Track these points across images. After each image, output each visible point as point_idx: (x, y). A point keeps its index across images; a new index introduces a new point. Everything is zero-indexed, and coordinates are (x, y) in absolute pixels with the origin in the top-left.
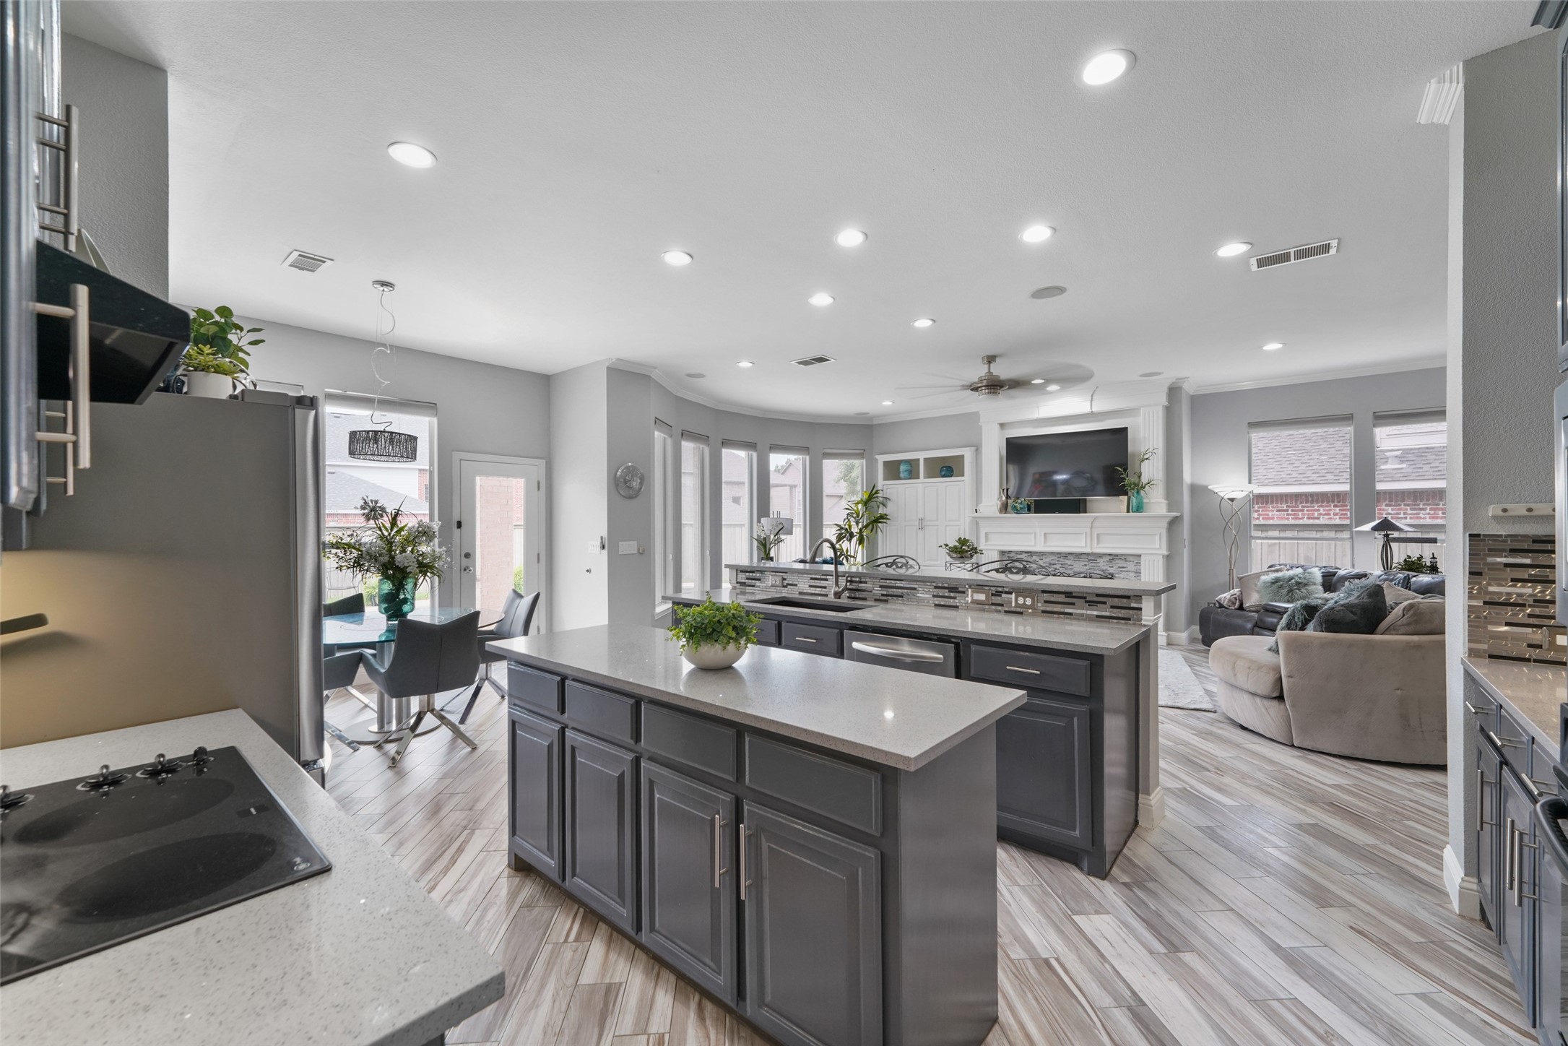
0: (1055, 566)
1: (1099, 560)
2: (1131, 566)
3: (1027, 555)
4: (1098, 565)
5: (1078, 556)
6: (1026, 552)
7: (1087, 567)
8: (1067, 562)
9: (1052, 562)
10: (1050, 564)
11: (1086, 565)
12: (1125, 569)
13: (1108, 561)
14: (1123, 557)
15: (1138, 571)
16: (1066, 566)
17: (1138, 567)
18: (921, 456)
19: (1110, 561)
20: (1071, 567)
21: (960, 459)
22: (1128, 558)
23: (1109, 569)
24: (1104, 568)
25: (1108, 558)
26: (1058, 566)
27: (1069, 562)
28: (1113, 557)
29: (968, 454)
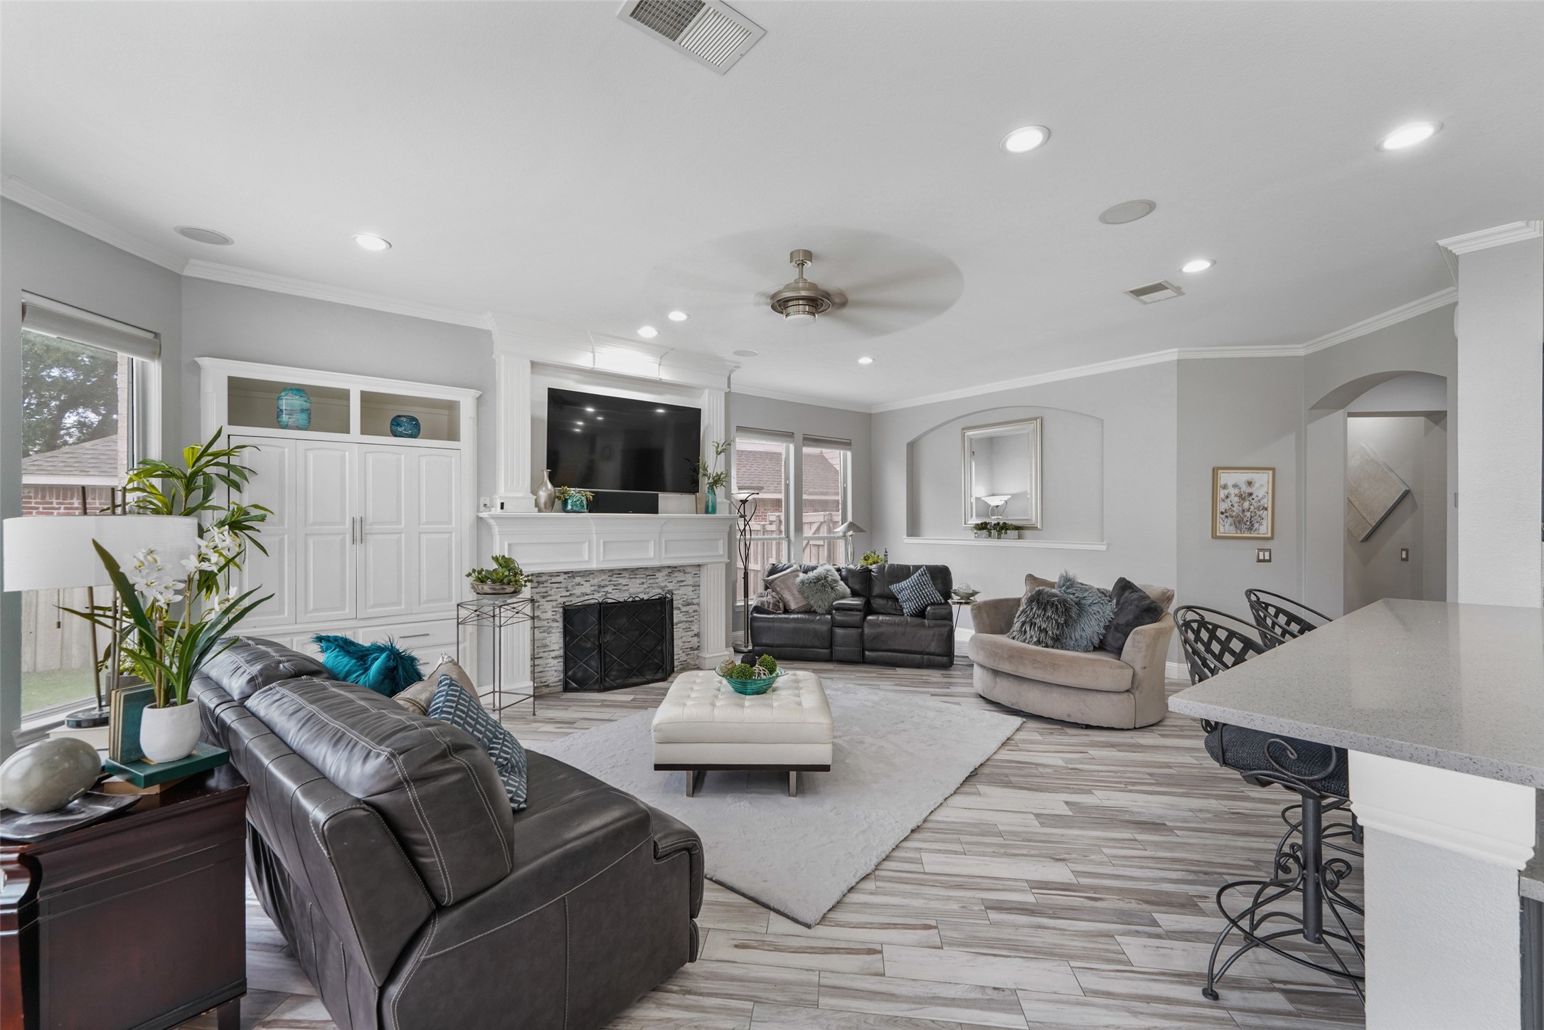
0: (606, 589)
1: (658, 575)
2: (689, 579)
3: (566, 576)
4: (657, 580)
5: (634, 571)
6: (565, 573)
7: (645, 586)
8: (621, 581)
9: (603, 583)
10: (600, 586)
11: (643, 583)
12: (684, 583)
13: (667, 576)
14: (681, 569)
15: (697, 584)
16: (620, 587)
17: (697, 579)
18: (355, 386)
19: (669, 574)
20: (626, 588)
21: (451, 407)
22: (688, 570)
23: (668, 585)
24: (663, 584)
25: (666, 572)
26: (609, 589)
27: (623, 581)
28: (673, 569)
29: (466, 401)
